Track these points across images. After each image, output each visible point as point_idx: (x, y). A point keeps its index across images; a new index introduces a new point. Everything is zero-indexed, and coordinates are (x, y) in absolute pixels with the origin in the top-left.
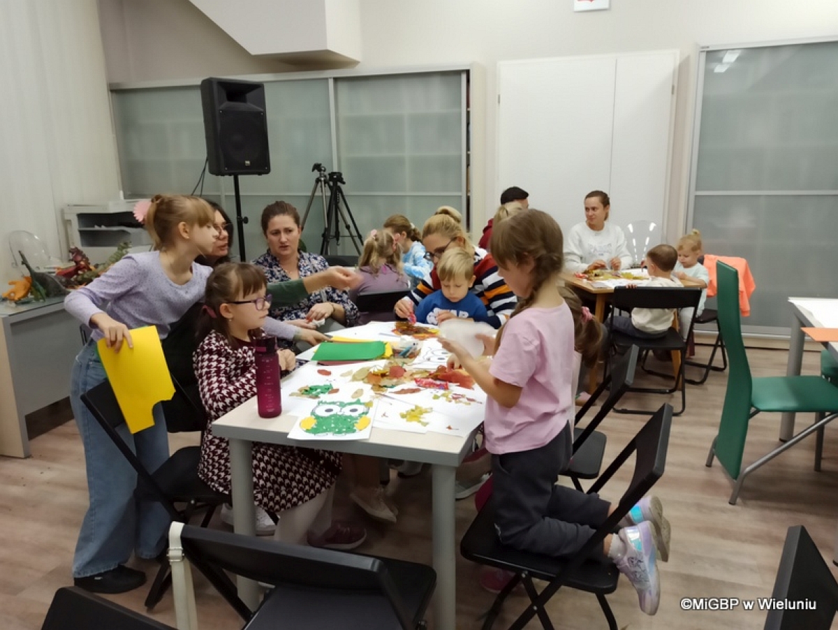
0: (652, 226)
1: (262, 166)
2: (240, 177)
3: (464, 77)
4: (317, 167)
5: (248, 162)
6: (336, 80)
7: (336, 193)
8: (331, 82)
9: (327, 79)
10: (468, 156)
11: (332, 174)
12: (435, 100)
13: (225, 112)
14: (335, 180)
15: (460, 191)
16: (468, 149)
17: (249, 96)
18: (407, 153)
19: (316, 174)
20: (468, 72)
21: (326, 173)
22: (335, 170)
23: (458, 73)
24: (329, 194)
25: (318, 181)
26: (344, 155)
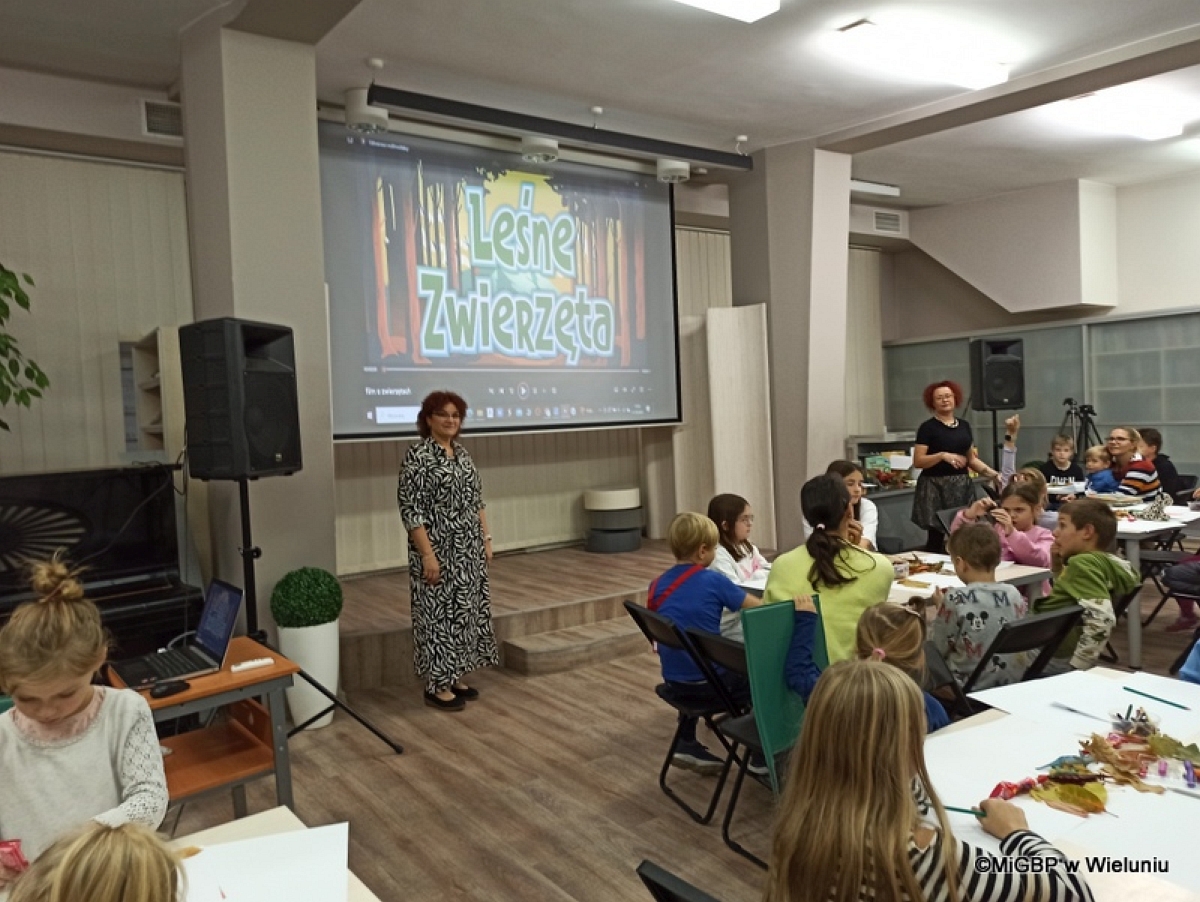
1: (1018, 402)
2: (999, 412)
4: (1069, 401)
6: (1090, 326)
7: (1086, 422)
8: (1085, 329)
9: (1080, 326)
11: (1083, 408)
13: (991, 363)
14: (1087, 411)
17: (1010, 349)
18: (1163, 386)
19: (1067, 407)
21: (1078, 406)
22: (1087, 403)
24: (1079, 424)
25: (1069, 413)
26: (1095, 389)
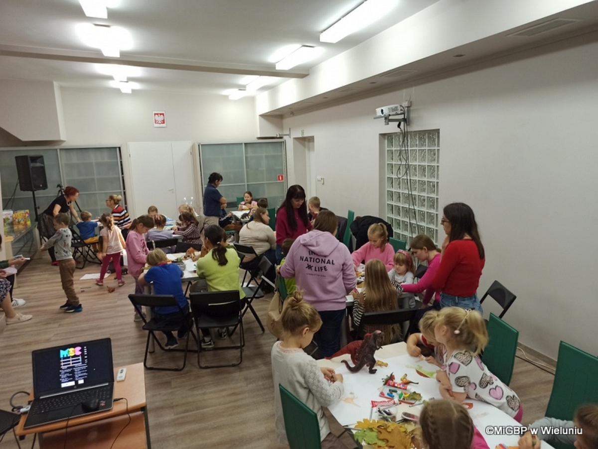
0: (192, 198)
1: (45, 186)
3: (118, 149)
4: (60, 185)
5: (41, 185)
6: (60, 149)
8: (59, 151)
9: (57, 149)
10: (123, 177)
12: (106, 158)
13: (33, 167)
15: (121, 189)
16: (122, 174)
17: (38, 160)
18: (96, 177)
19: (59, 188)
20: (120, 148)
23: (115, 148)
26: (65, 178)
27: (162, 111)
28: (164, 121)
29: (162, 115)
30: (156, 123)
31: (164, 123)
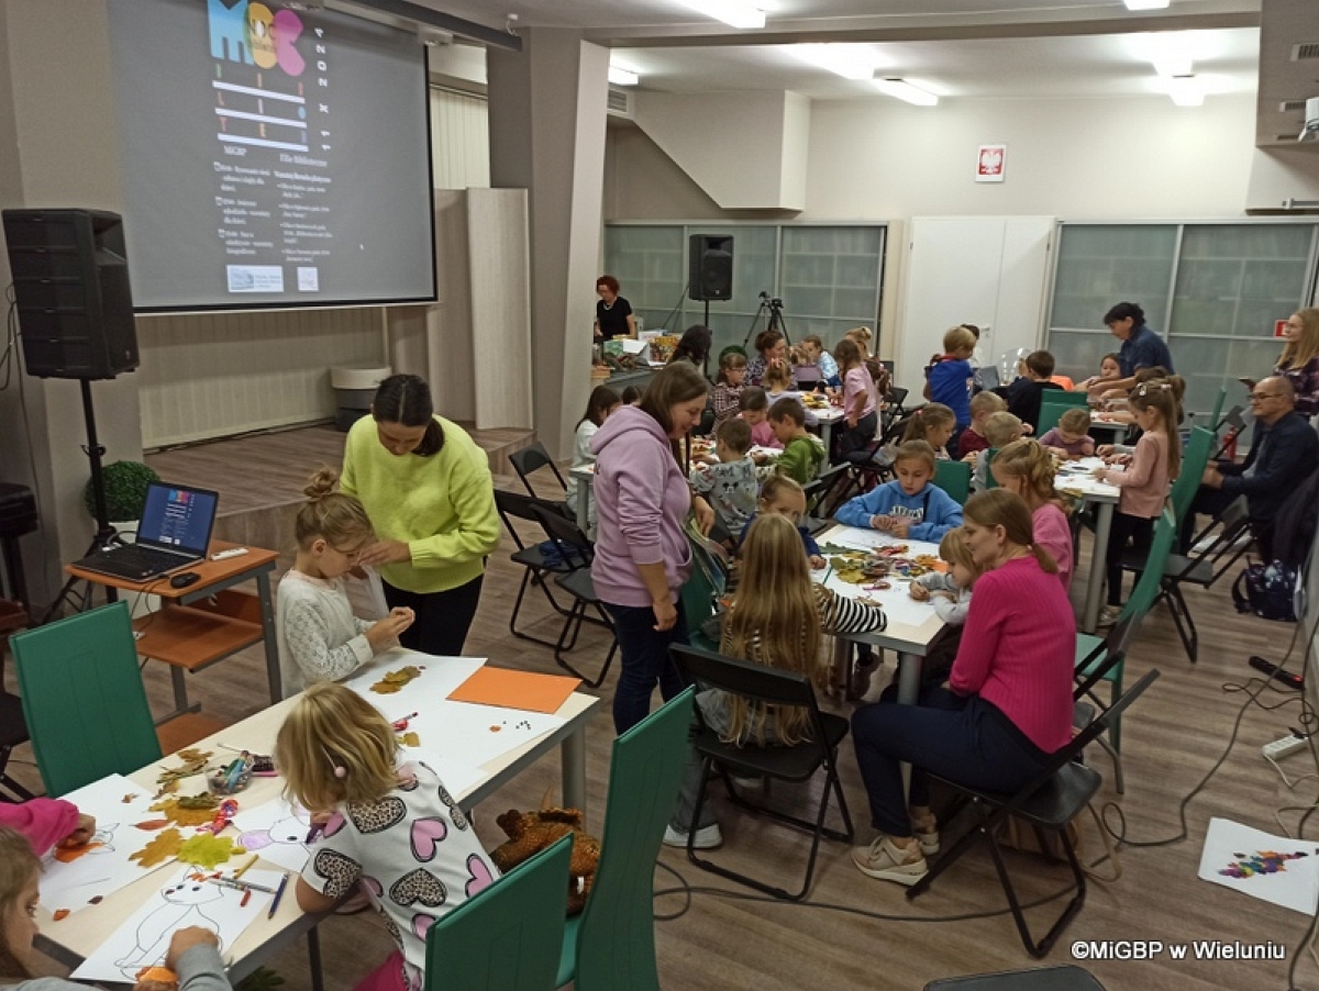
1: (726, 294)
2: (710, 303)
3: (883, 231)
4: (763, 294)
5: (718, 292)
6: (783, 227)
7: (776, 314)
8: (779, 229)
9: (775, 227)
10: (882, 291)
11: (774, 301)
12: (860, 247)
13: (707, 258)
14: (777, 304)
15: (874, 316)
16: (882, 285)
17: (723, 245)
18: (834, 286)
19: (762, 299)
20: (886, 227)
21: (770, 299)
22: (776, 297)
23: (878, 228)
24: (770, 315)
25: (763, 305)
26: (784, 284)
27: (1000, 143)
28: (999, 167)
29: (998, 155)
30: (981, 173)
31: (999, 172)
